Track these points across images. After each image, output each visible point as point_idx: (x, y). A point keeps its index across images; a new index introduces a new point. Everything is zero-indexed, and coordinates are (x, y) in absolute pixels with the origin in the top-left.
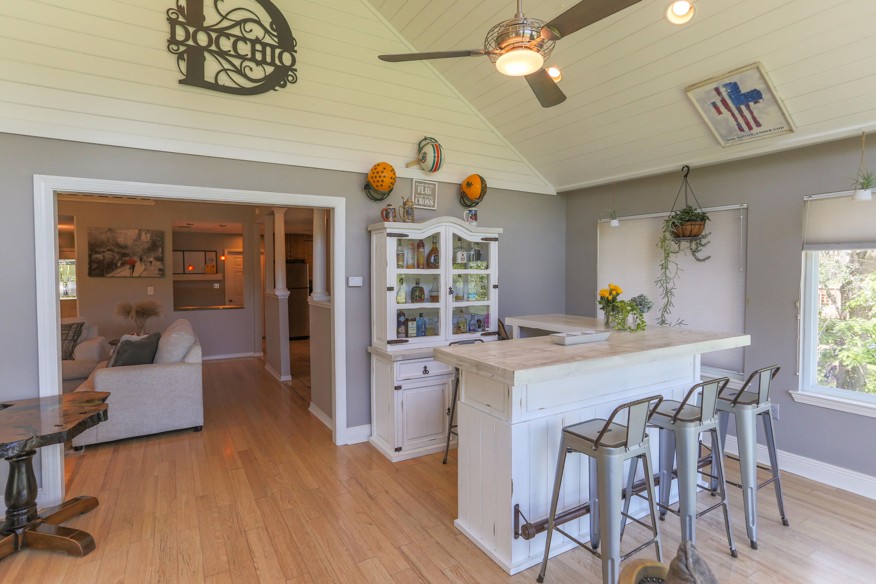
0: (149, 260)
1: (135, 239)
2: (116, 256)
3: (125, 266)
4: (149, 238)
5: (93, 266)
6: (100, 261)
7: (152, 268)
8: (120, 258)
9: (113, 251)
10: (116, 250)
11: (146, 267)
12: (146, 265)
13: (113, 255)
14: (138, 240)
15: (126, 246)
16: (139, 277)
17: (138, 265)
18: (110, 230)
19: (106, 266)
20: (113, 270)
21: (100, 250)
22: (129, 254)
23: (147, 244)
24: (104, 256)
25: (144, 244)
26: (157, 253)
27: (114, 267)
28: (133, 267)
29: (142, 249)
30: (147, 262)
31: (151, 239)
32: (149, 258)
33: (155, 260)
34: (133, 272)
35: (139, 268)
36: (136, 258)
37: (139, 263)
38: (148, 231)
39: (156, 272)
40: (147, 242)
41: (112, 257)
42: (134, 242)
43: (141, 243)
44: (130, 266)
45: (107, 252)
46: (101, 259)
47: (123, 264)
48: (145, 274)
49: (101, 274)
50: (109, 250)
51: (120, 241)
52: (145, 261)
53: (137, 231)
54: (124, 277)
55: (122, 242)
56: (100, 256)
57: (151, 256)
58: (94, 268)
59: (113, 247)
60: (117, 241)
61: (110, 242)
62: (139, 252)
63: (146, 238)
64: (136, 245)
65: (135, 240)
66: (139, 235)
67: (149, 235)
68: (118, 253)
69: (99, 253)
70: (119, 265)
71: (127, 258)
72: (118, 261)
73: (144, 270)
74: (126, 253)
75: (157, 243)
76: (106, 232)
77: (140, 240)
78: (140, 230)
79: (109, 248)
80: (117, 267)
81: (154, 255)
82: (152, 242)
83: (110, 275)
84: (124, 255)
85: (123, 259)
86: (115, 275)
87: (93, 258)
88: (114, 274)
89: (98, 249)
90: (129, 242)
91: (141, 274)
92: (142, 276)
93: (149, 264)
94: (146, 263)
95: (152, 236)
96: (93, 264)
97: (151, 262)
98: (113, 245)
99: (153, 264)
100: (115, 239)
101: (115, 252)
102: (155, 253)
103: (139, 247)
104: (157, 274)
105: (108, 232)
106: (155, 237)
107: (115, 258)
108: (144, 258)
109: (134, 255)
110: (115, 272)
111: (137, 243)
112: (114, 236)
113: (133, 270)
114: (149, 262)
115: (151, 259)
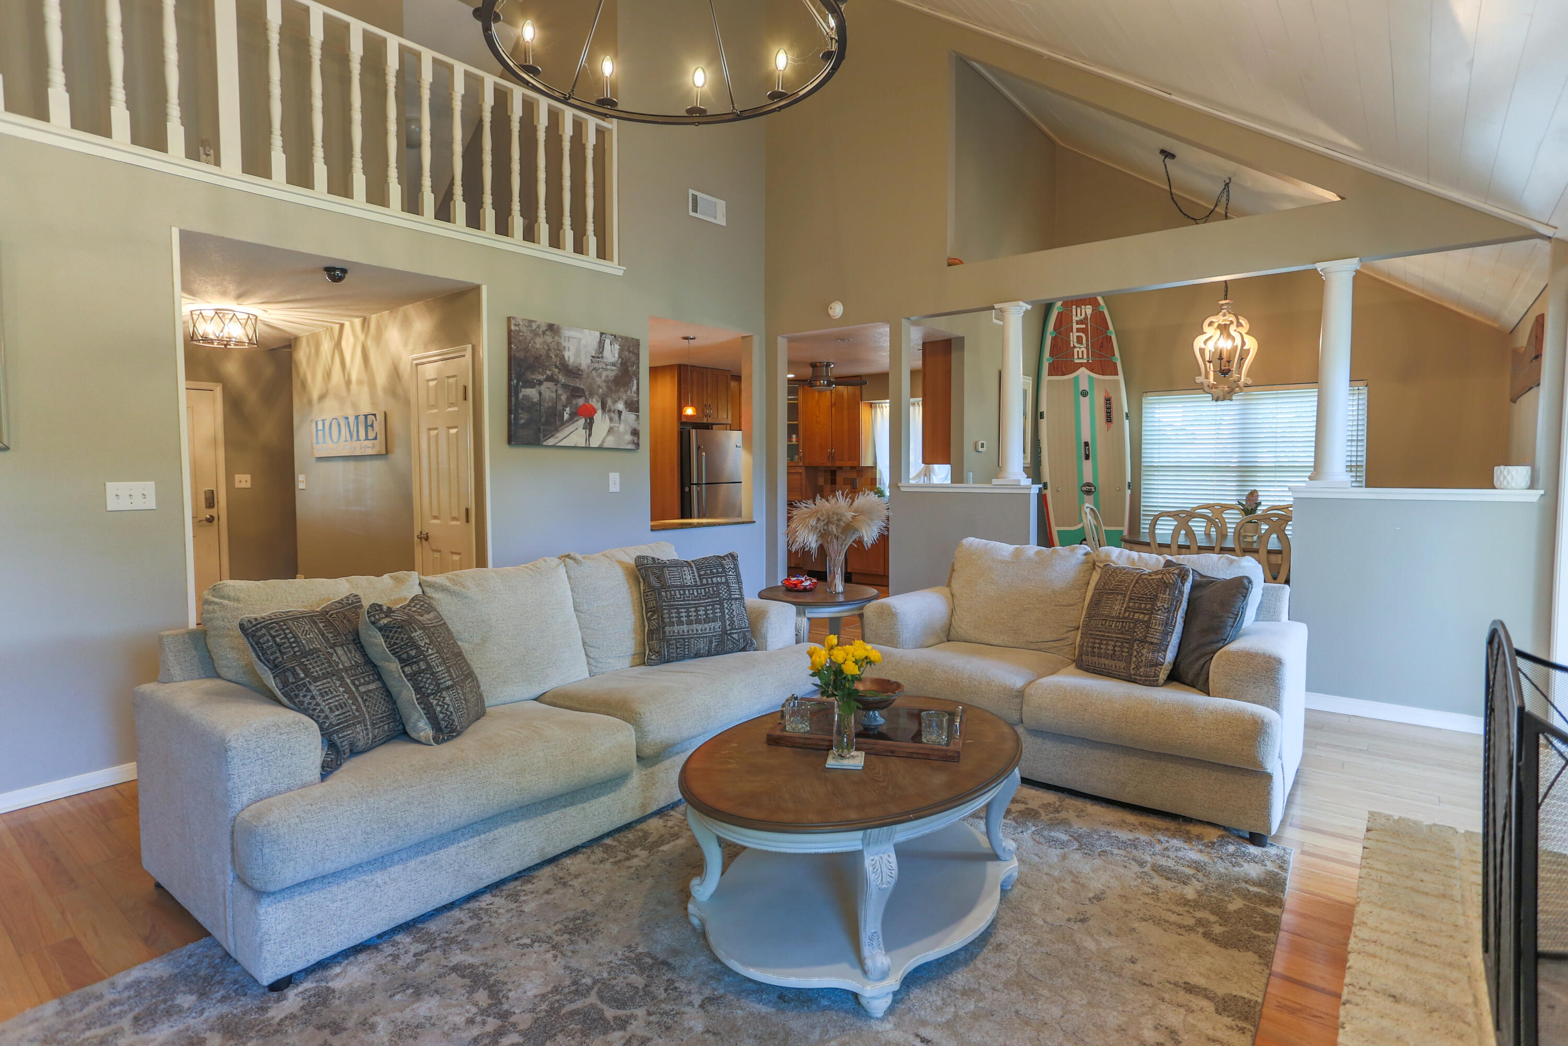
0: (616, 407)
1: (593, 354)
2: (561, 395)
3: (577, 420)
4: (617, 355)
5: (521, 418)
6: (534, 404)
7: (622, 428)
8: (567, 399)
9: (556, 382)
10: (562, 379)
11: (612, 425)
12: (611, 420)
13: (556, 391)
14: (598, 358)
15: (579, 370)
16: (600, 448)
17: (598, 416)
18: (551, 327)
19: (543, 420)
20: (557, 430)
21: (533, 377)
22: (583, 389)
23: (614, 368)
24: (540, 394)
25: (609, 367)
26: (628, 392)
27: (558, 423)
28: (589, 426)
29: (605, 381)
30: (614, 412)
31: (620, 357)
32: (616, 402)
33: (626, 408)
34: (590, 435)
36: (595, 403)
37: (599, 412)
38: (615, 336)
39: (628, 437)
40: (613, 364)
41: (554, 395)
42: (592, 362)
43: (604, 366)
44: (586, 421)
45: (546, 384)
46: (535, 400)
47: (574, 416)
48: (610, 442)
49: (535, 441)
50: (550, 379)
51: (569, 357)
52: (610, 411)
53: (598, 334)
55: (571, 360)
56: (531, 393)
57: (619, 399)
58: (522, 421)
59: (557, 370)
60: (563, 356)
61: (551, 357)
62: (600, 387)
63: (611, 353)
64: (595, 369)
65: (593, 357)
66: (601, 344)
67: (617, 347)
68: (565, 386)
69: (531, 385)
70: (566, 416)
71: (581, 402)
72: (565, 406)
73: (609, 431)
74: (578, 388)
75: (629, 368)
76: (544, 333)
77: (602, 357)
78: (602, 334)
79: (549, 373)
80: (563, 424)
81: (625, 397)
82: (621, 364)
83: (551, 442)
84: (576, 392)
85: (574, 402)
86: (559, 442)
87: (521, 396)
88: (557, 440)
89: (530, 376)
90: (584, 362)
91: (603, 441)
92: (606, 445)
93: (616, 416)
94: (612, 415)
95: (621, 351)
96: (520, 411)
97: (620, 413)
98: (556, 367)
99: (622, 417)
100: (560, 351)
101: (559, 385)
102: (626, 392)
103: (600, 376)
104: (629, 443)
105: (548, 333)
106: (627, 353)
107: (560, 399)
108: (609, 402)
109: (592, 395)
110: (560, 435)
111: (596, 365)
112: (558, 344)
113: (591, 430)
114: (616, 412)
115: (620, 406)
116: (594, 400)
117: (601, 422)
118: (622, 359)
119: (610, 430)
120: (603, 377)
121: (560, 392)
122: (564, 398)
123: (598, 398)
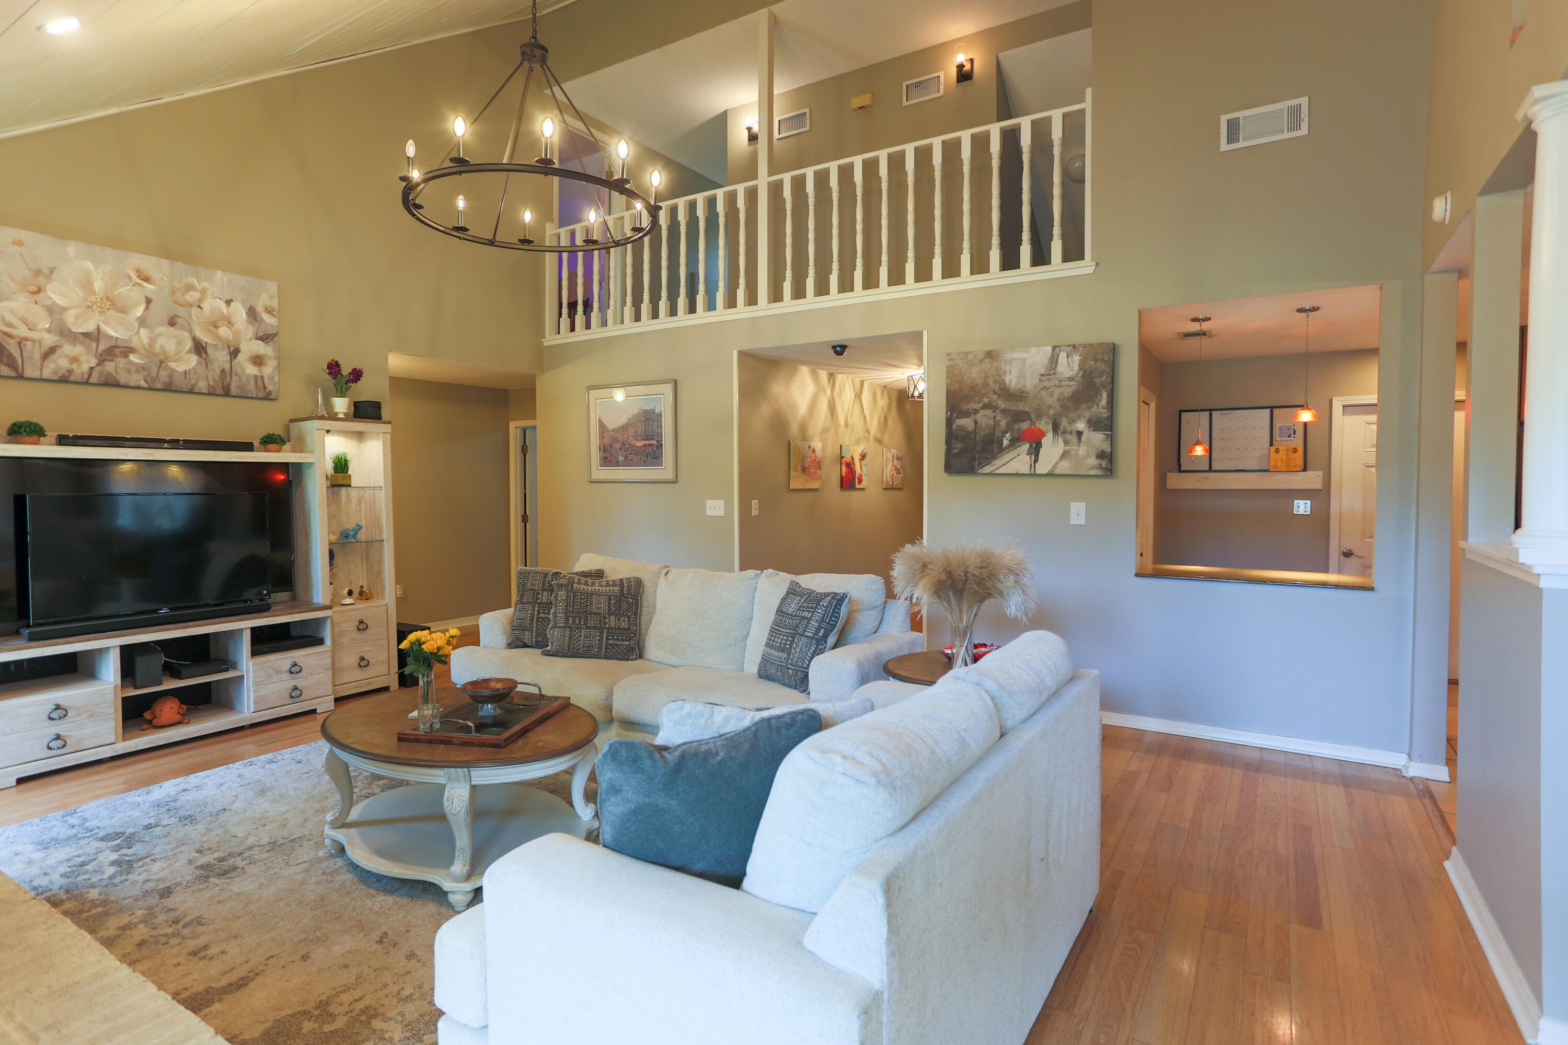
0: (1073, 427)
1: (1043, 372)
2: (1000, 421)
3: (1019, 446)
4: (1076, 368)
5: (955, 448)
6: (968, 433)
7: (1082, 451)
8: (1007, 424)
9: (994, 408)
10: (1002, 404)
11: (1067, 448)
12: (1066, 442)
13: (995, 418)
14: (1050, 375)
15: (1023, 392)
16: (1050, 475)
17: (1047, 441)
18: (990, 354)
19: (978, 448)
20: (994, 457)
21: (968, 407)
22: (1028, 413)
23: (1073, 383)
24: (976, 422)
25: (1064, 383)
26: (1094, 409)
27: (996, 450)
28: (1035, 451)
29: (1058, 400)
30: (1071, 433)
31: (1081, 368)
32: (1074, 421)
33: (1089, 427)
34: (1036, 461)
35: (1052, 449)
36: (1044, 425)
37: (1050, 435)
38: (1074, 346)
39: (1093, 461)
40: (1071, 379)
41: (992, 422)
42: (1040, 380)
43: (1058, 383)
44: (1031, 446)
45: (982, 412)
46: (970, 429)
47: (1014, 442)
48: (1065, 467)
49: (970, 470)
50: (986, 406)
51: (1010, 381)
52: (1064, 432)
53: (1049, 349)
54: (1017, 475)
55: (1013, 383)
56: (966, 423)
57: (1079, 417)
58: (956, 451)
59: (995, 397)
60: (1004, 381)
61: (989, 384)
62: (1050, 407)
63: (1069, 366)
64: (1044, 388)
65: (1042, 375)
66: (1054, 360)
67: (1077, 358)
68: (1005, 412)
69: (966, 415)
70: (1006, 442)
71: (1025, 426)
72: (1004, 433)
73: (1063, 455)
74: (1021, 411)
75: (1096, 380)
76: (981, 362)
77: (1055, 374)
78: (1054, 348)
79: (986, 400)
80: (1002, 450)
81: (1087, 414)
82: (1083, 376)
83: (987, 469)
84: (1019, 416)
85: (1016, 427)
86: (996, 469)
87: (954, 426)
88: (994, 468)
89: (965, 407)
90: (1030, 383)
91: (1055, 466)
92: (1057, 471)
93: (1074, 438)
94: (1068, 436)
95: (1083, 361)
96: (953, 441)
97: (1080, 434)
98: (995, 393)
99: (1083, 438)
100: (999, 375)
101: (998, 411)
102: (1089, 408)
103: (1052, 395)
104: (1093, 468)
105: (986, 360)
106: (1092, 363)
107: (999, 426)
108: (1064, 422)
109: (1039, 417)
110: (997, 463)
111: (1047, 384)
112: (998, 369)
113: (1037, 455)
114: (1074, 433)
115: (1081, 425)
116: (1043, 422)
118: (1085, 371)
119: (1065, 455)
120: (1056, 396)
121: (998, 418)
122: (1003, 424)
123: (1048, 420)
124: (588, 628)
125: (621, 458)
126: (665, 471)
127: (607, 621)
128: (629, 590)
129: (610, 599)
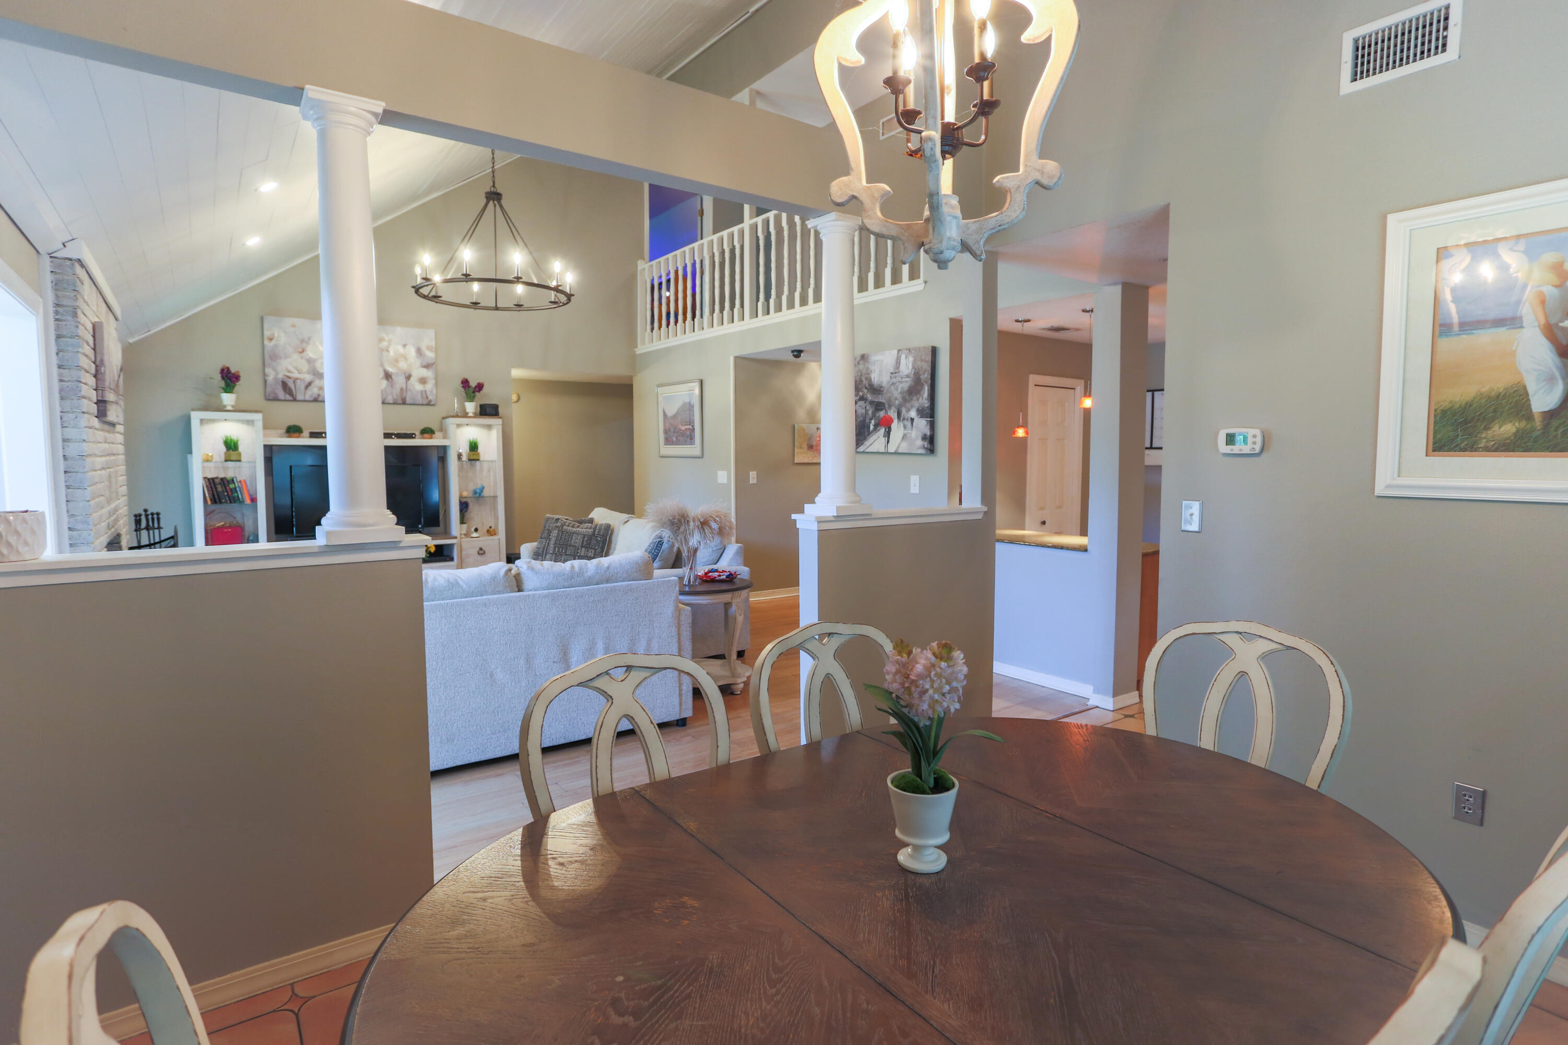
0: (909, 415)
1: (892, 371)
2: (868, 410)
3: (879, 430)
4: (911, 367)
7: (914, 434)
9: (865, 400)
10: (870, 397)
11: (906, 432)
12: (905, 427)
13: (866, 407)
14: (896, 373)
15: (881, 387)
16: (896, 453)
17: (894, 425)
18: (863, 357)
20: (865, 439)
22: (884, 403)
23: (908, 379)
25: (904, 379)
26: (920, 400)
27: (866, 433)
28: (888, 434)
29: (901, 393)
30: (907, 420)
31: (913, 368)
32: (909, 410)
33: (918, 415)
34: (888, 442)
36: (893, 414)
37: (896, 421)
38: (909, 350)
39: (919, 442)
40: (908, 376)
41: (864, 411)
42: (891, 378)
43: (900, 379)
44: (885, 430)
45: (859, 403)
48: (905, 447)
50: (860, 399)
51: (874, 378)
52: (904, 419)
53: (896, 352)
54: (878, 453)
55: (876, 381)
57: (912, 407)
59: (866, 391)
60: (871, 378)
61: (862, 381)
62: (896, 399)
63: (907, 367)
64: (893, 384)
65: (892, 373)
66: (898, 361)
67: (911, 359)
68: (872, 403)
70: (872, 427)
71: (882, 414)
73: (903, 437)
75: (921, 377)
76: (858, 363)
77: (899, 372)
78: (899, 351)
79: (861, 394)
80: (869, 433)
81: (916, 404)
82: (915, 374)
83: (861, 449)
84: (879, 406)
86: (867, 448)
88: (865, 447)
90: (885, 379)
91: (898, 447)
92: (900, 451)
93: (908, 424)
94: (906, 422)
95: (914, 362)
97: (912, 420)
98: (866, 388)
99: (914, 424)
100: (868, 374)
101: (868, 402)
102: (918, 399)
103: (897, 389)
104: (920, 448)
105: (861, 362)
106: (919, 362)
107: (868, 414)
108: (904, 411)
109: (890, 406)
110: (867, 443)
111: (894, 380)
112: (868, 368)
113: (889, 438)
114: (909, 419)
115: (913, 414)
116: (892, 411)
117: (897, 430)
118: (915, 369)
119: (904, 437)
120: (899, 390)
121: (868, 408)
122: (870, 412)
123: (895, 409)
124: (566, 555)
125: (674, 439)
126: (695, 450)
127: (579, 551)
128: (599, 532)
129: (584, 537)
